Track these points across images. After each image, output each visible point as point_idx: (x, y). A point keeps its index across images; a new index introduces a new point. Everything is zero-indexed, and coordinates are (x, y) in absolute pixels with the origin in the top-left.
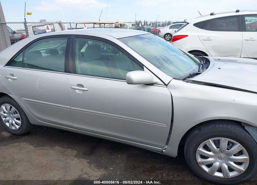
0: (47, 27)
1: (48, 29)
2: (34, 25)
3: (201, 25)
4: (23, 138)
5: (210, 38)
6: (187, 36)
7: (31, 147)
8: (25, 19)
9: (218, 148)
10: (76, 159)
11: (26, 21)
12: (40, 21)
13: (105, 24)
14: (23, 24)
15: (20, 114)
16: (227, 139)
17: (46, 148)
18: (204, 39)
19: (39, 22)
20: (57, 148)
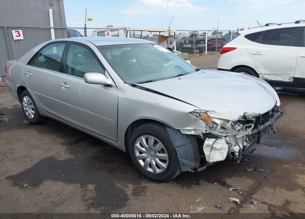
0: (108, 33)
1: (109, 35)
2: (99, 30)
3: (252, 37)
4: (35, 126)
5: (260, 52)
6: (235, 48)
7: (36, 133)
8: (85, 25)
9: (148, 144)
10: (60, 145)
11: (86, 27)
12: (107, 27)
13: (161, 32)
14: (84, 29)
15: (34, 105)
16: (152, 137)
17: (45, 135)
18: (253, 53)
19: (105, 28)
20: (54, 136)
